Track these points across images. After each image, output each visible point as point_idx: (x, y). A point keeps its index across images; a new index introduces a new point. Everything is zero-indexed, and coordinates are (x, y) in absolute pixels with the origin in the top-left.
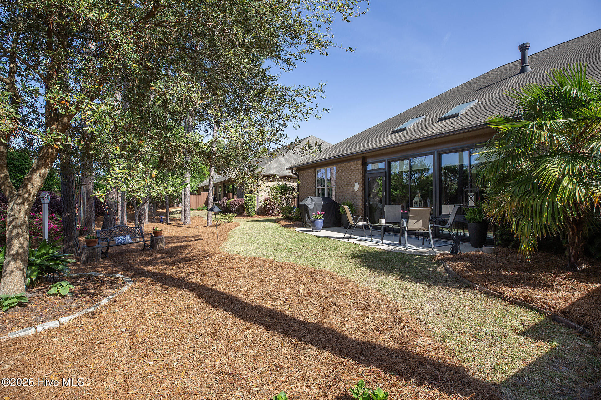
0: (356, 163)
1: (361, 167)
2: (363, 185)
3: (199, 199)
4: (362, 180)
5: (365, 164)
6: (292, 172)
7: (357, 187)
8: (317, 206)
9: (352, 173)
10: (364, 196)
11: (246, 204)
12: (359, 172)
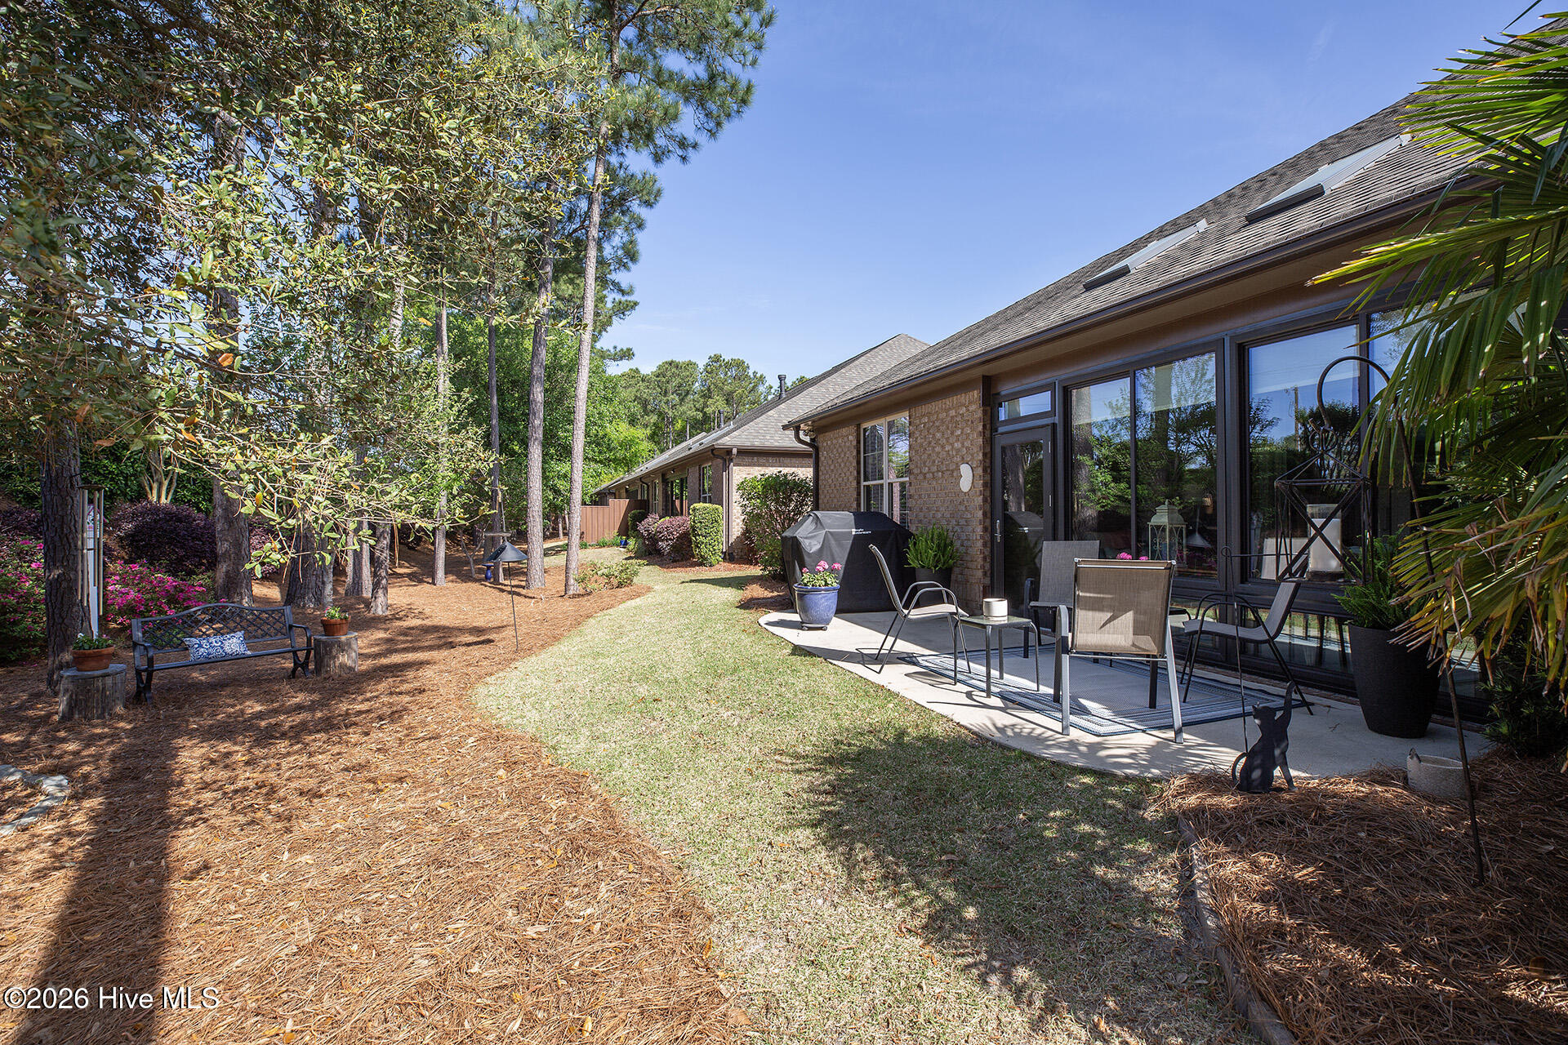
0: (963, 398)
1: (979, 414)
2: (985, 470)
3: (606, 516)
4: (980, 457)
5: (991, 402)
6: (797, 436)
7: (967, 478)
8: (833, 542)
9: (952, 433)
10: (988, 507)
11: (694, 530)
12: (973, 429)
